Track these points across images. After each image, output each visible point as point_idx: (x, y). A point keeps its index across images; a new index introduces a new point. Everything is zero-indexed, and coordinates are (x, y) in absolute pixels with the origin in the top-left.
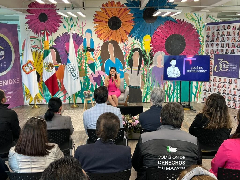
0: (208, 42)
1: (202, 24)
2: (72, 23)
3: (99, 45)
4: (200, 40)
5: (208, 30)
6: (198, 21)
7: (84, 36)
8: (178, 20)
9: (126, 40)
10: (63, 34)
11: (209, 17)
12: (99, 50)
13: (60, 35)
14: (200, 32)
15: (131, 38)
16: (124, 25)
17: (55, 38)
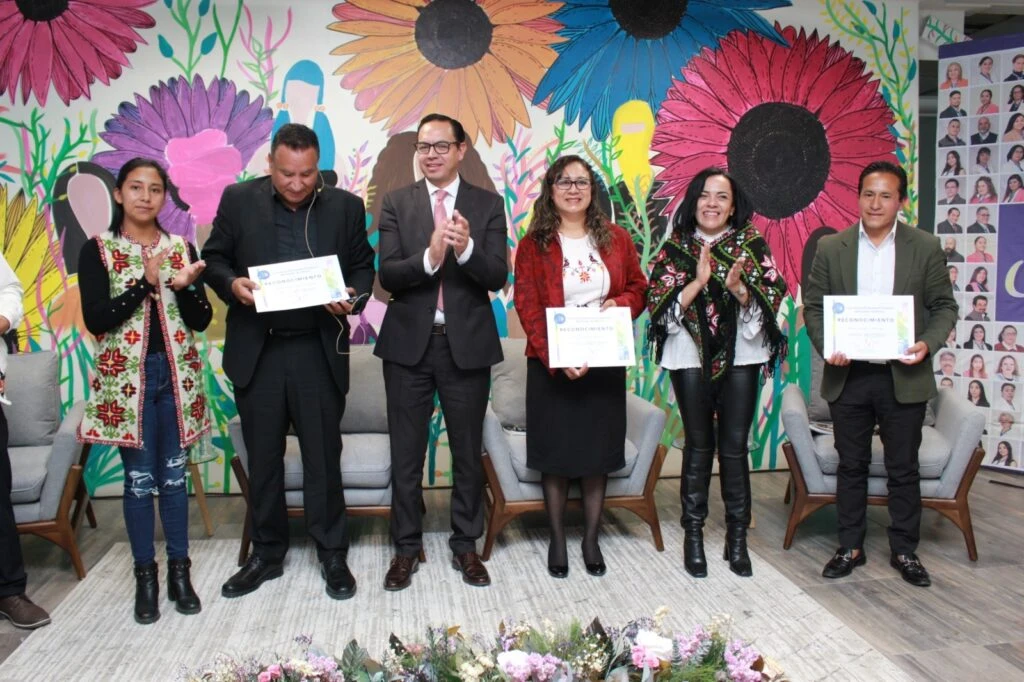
0: (954, 145)
1: (906, 60)
2: (208, 29)
3: (362, 149)
4: (899, 140)
5: (954, 82)
6: (886, 44)
7: (278, 99)
8: (790, 29)
9: (518, 126)
10: (153, 88)
11: (930, 26)
12: (360, 181)
13: (138, 96)
14: (894, 96)
15: (544, 112)
16: (506, 41)
17: (110, 110)
